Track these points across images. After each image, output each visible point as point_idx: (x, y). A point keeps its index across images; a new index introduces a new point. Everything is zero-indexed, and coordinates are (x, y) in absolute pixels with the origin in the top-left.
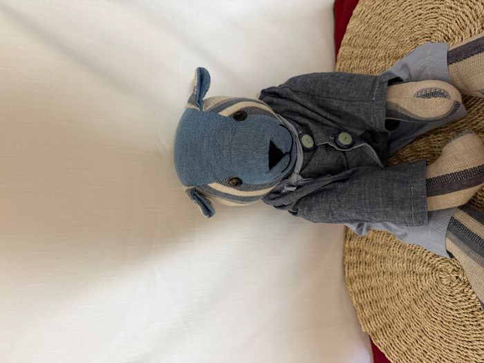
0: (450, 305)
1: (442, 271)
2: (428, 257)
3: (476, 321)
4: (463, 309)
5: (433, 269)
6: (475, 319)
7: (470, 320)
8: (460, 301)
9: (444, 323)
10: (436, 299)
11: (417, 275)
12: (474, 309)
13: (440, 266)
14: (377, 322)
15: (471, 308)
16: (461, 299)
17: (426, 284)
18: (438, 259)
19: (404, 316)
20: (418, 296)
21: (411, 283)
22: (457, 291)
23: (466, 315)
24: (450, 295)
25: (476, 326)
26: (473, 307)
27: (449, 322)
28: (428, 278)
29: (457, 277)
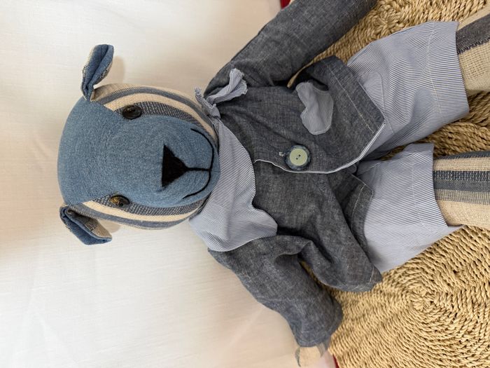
0: (424, 334)
1: (413, 293)
2: (397, 275)
3: (455, 356)
4: (439, 340)
5: (403, 290)
6: (453, 354)
7: (448, 354)
8: (436, 331)
9: (417, 354)
10: (407, 325)
11: (384, 295)
12: (453, 342)
13: (411, 287)
14: (343, 345)
15: (449, 340)
16: (436, 329)
17: (396, 306)
18: (408, 278)
19: (371, 341)
20: (387, 320)
21: (378, 303)
22: (432, 319)
23: (443, 348)
24: (423, 323)
25: (455, 362)
26: (451, 339)
27: (422, 354)
28: (398, 300)
29: (432, 302)
